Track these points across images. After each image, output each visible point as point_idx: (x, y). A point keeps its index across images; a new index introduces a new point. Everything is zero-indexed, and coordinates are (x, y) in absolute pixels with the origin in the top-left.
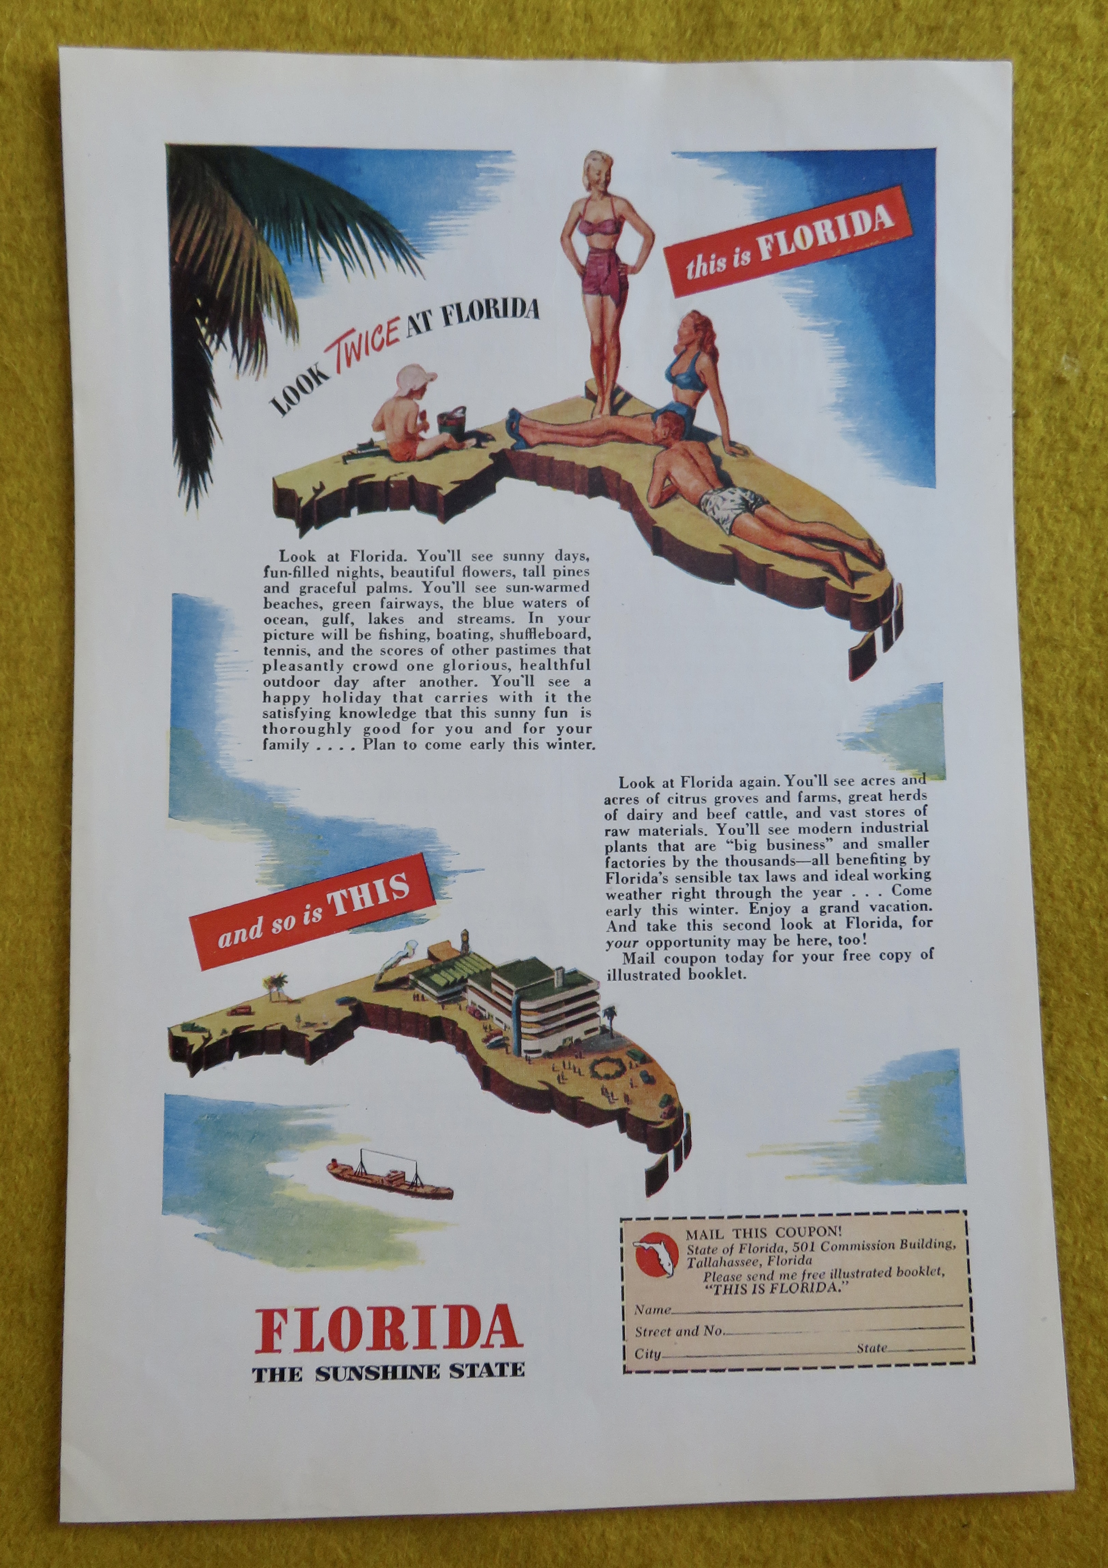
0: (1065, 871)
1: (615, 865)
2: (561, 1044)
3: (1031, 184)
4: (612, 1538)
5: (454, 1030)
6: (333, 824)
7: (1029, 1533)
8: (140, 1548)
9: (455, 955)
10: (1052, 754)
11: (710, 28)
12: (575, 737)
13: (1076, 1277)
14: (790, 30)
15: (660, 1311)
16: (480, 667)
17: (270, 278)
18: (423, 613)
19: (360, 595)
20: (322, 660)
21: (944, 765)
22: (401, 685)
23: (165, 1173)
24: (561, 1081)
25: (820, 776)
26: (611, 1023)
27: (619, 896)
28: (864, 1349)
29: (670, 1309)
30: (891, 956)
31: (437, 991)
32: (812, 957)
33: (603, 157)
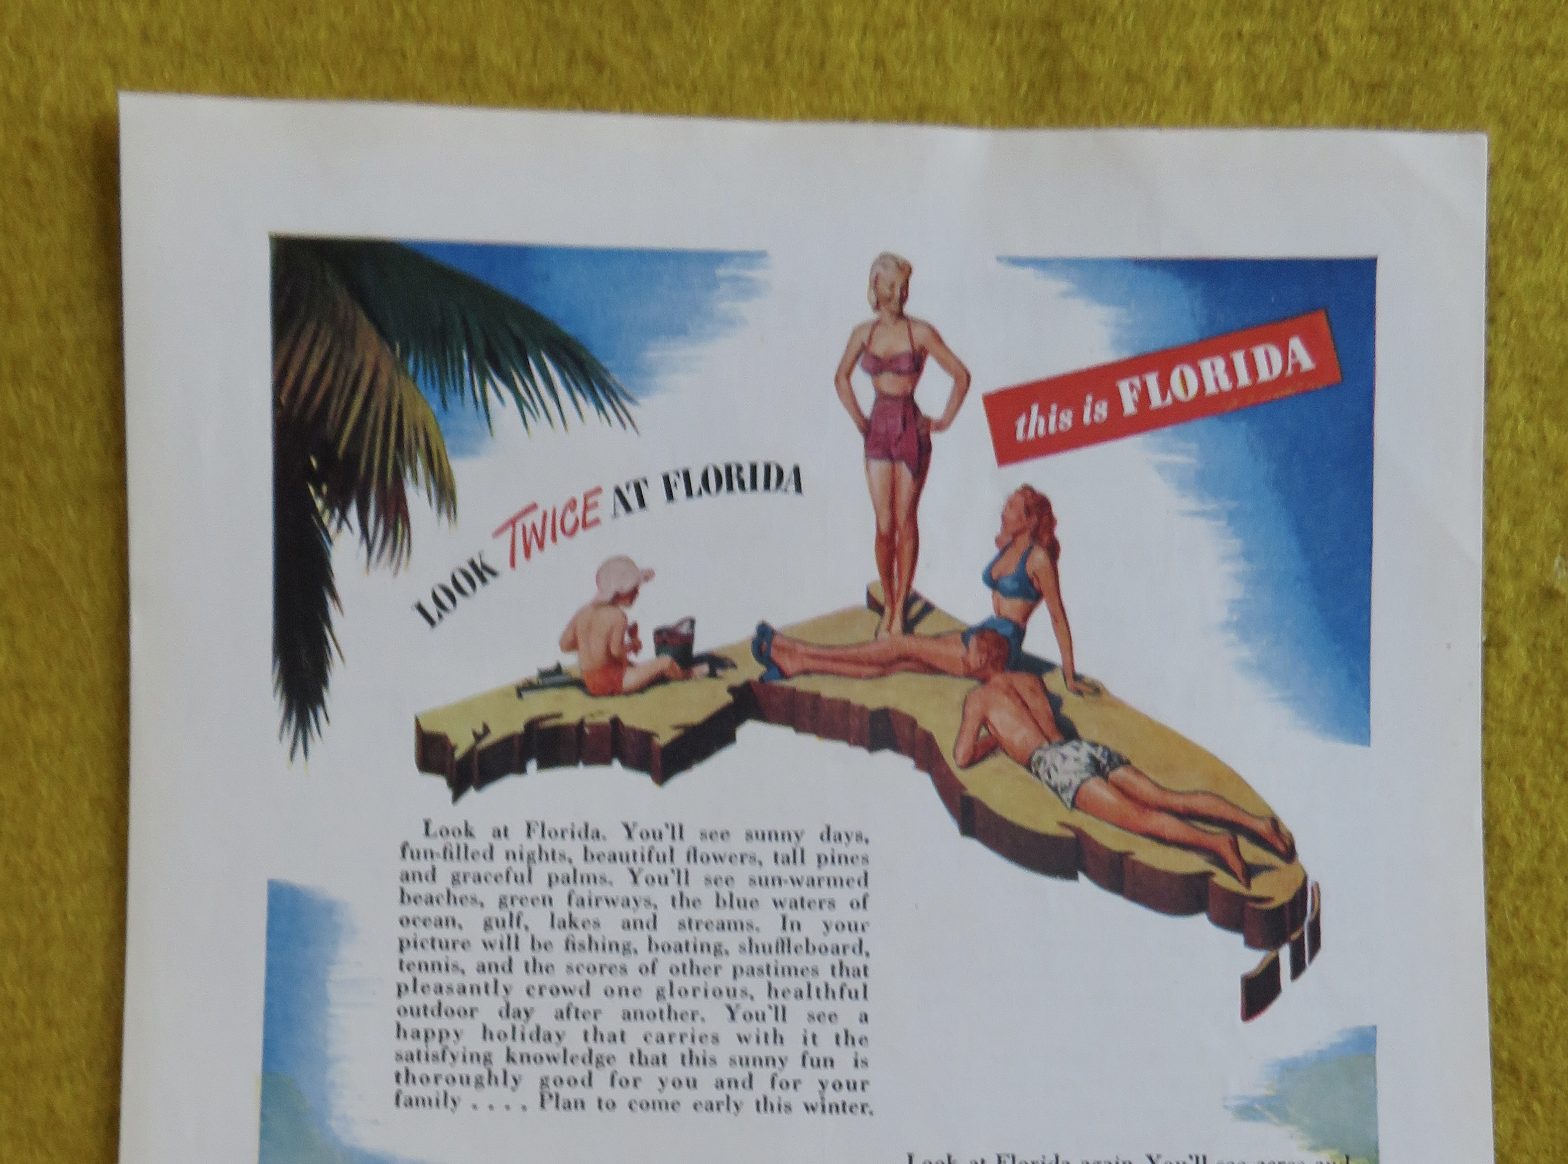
3: (1512, 312)
10: (1533, 1132)
11: (1054, 80)
12: (845, 1095)
14: (1170, 84)
16: (710, 993)
17: (416, 430)
18: (629, 914)
19: (538, 887)
20: (480, 979)
21: (1377, 1143)
22: (595, 1017)
25: (1198, 1157)
33: (897, 263)
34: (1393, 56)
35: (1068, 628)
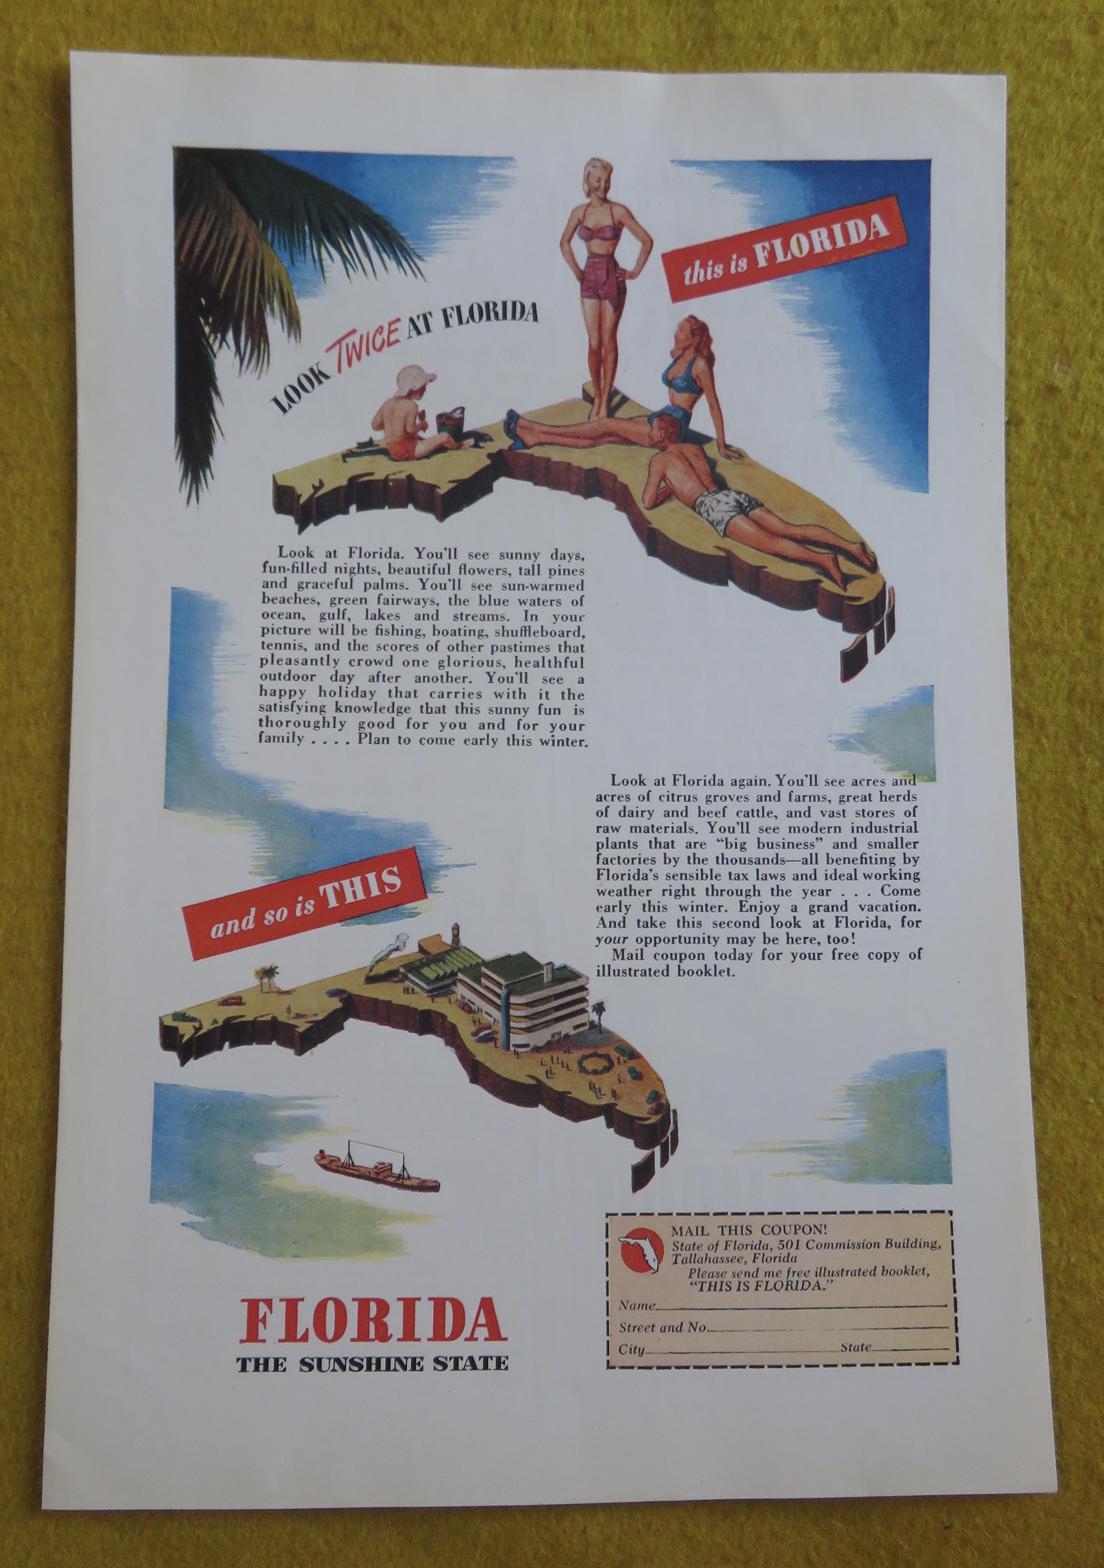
0: (1054, 874)
1: (606, 862)
2: (549, 1039)
3: (1024, 196)
4: (594, 1534)
5: (443, 1023)
6: (327, 817)
7: (1012, 1536)
8: (121, 1537)
9: (446, 948)
10: (1042, 758)
11: (710, 39)
12: (568, 734)
13: (1061, 1278)
14: (789, 42)
15: (645, 1306)
16: (475, 664)
17: (273, 279)
18: (419, 610)
19: (357, 592)
21: (935, 767)
22: (396, 681)
23: (153, 1161)
24: (549, 1075)
25: (811, 776)
26: (600, 1019)
27: (609, 893)
28: (848, 1348)
29: (654, 1305)
30: (879, 956)
31: (427, 984)
32: (801, 957)
33: (603, 165)
34: (942, 22)
35: (721, 414)
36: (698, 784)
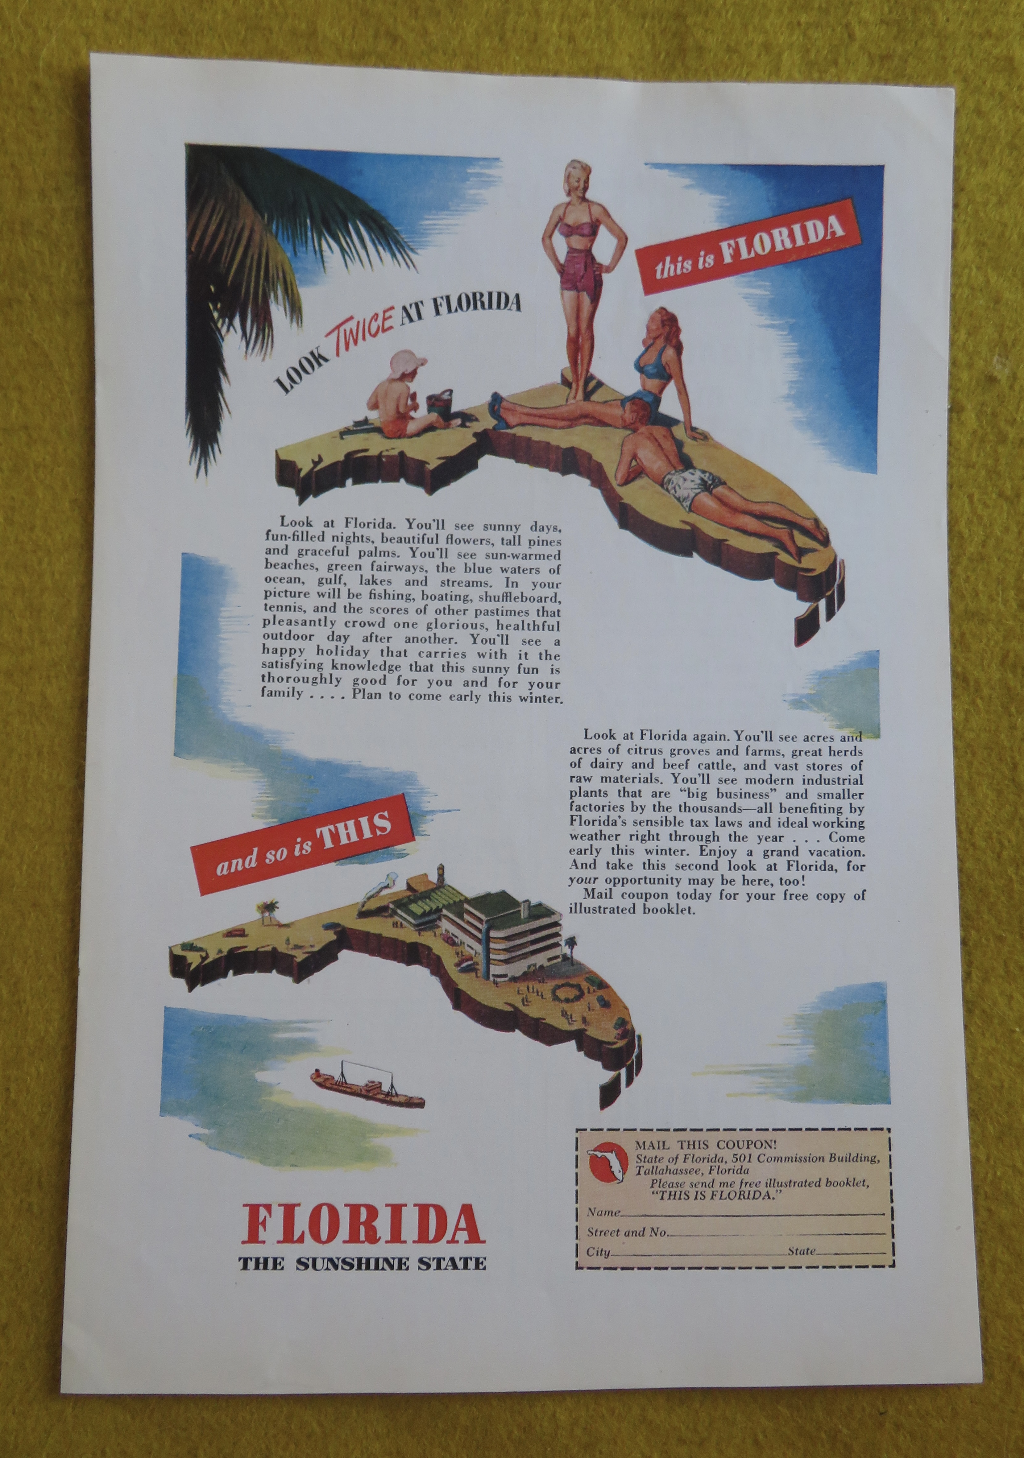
0: (986, 823)
1: (579, 809)
2: (526, 969)
3: (969, 200)
4: (562, 1418)
5: (429, 954)
6: (324, 765)
7: (941, 1421)
8: (133, 1418)
9: (432, 886)
10: (977, 718)
11: (682, 51)
12: (545, 691)
13: (988, 1190)
14: (755, 54)
15: (610, 1213)
16: (460, 626)
17: (277, 268)
18: (409, 576)
19: (353, 559)
20: (316, 616)
21: (879, 724)
22: (388, 641)
23: (163, 1078)
24: (525, 1003)
25: (766, 732)
26: (572, 952)
27: (582, 837)
28: (795, 1252)
29: (619, 1212)
30: (827, 897)
31: (414, 919)
32: (755, 896)
33: (582, 167)
34: (895, 38)
35: (688, 399)
36: (663, 739)
